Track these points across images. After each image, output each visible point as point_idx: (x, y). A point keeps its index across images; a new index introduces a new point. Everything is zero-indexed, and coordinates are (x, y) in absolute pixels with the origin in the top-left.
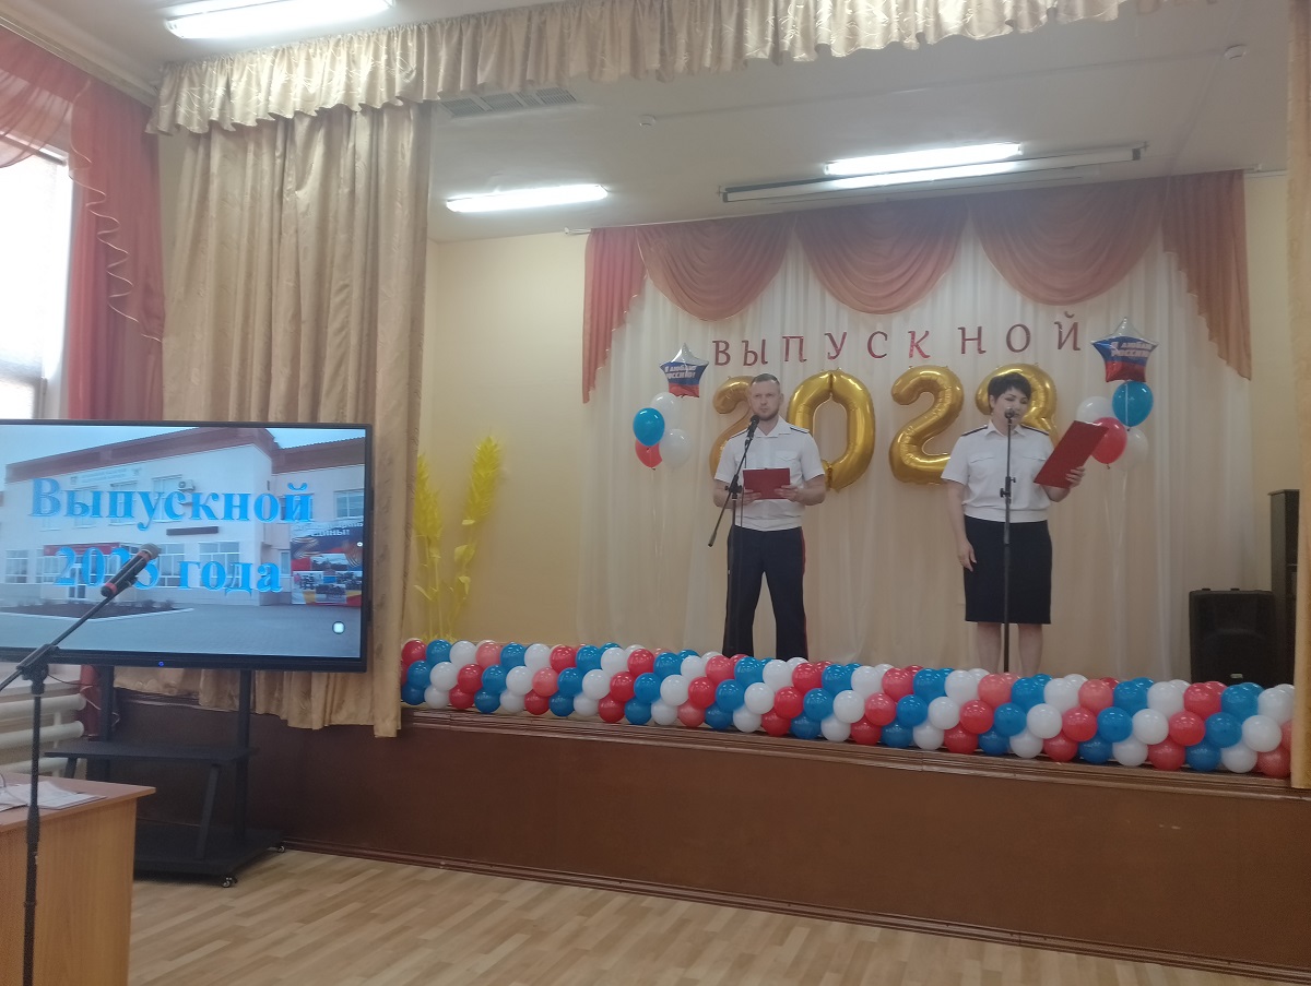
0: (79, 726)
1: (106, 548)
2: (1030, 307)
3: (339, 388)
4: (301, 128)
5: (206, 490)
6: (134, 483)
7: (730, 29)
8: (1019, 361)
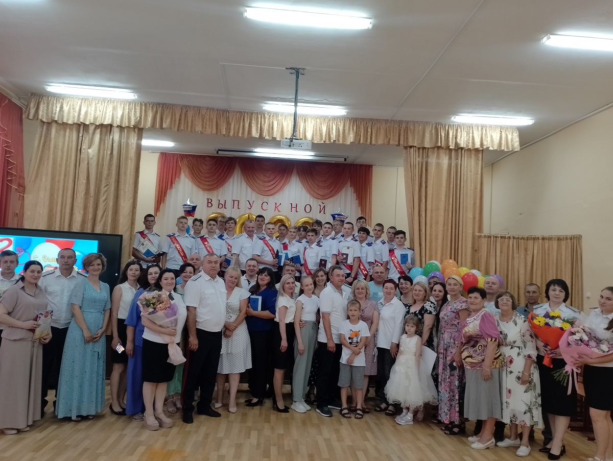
2: (312, 199)
3: (103, 220)
4: (92, 128)
7: (247, 126)
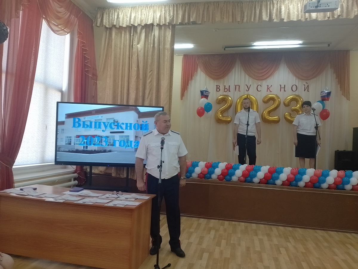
0: (76, 182)
1: (94, 136)
3: (150, 97)
4: (139, 29)
5: (120, 122)
6: (101, 120)
7: (258, 12)
8: (294, 94)
